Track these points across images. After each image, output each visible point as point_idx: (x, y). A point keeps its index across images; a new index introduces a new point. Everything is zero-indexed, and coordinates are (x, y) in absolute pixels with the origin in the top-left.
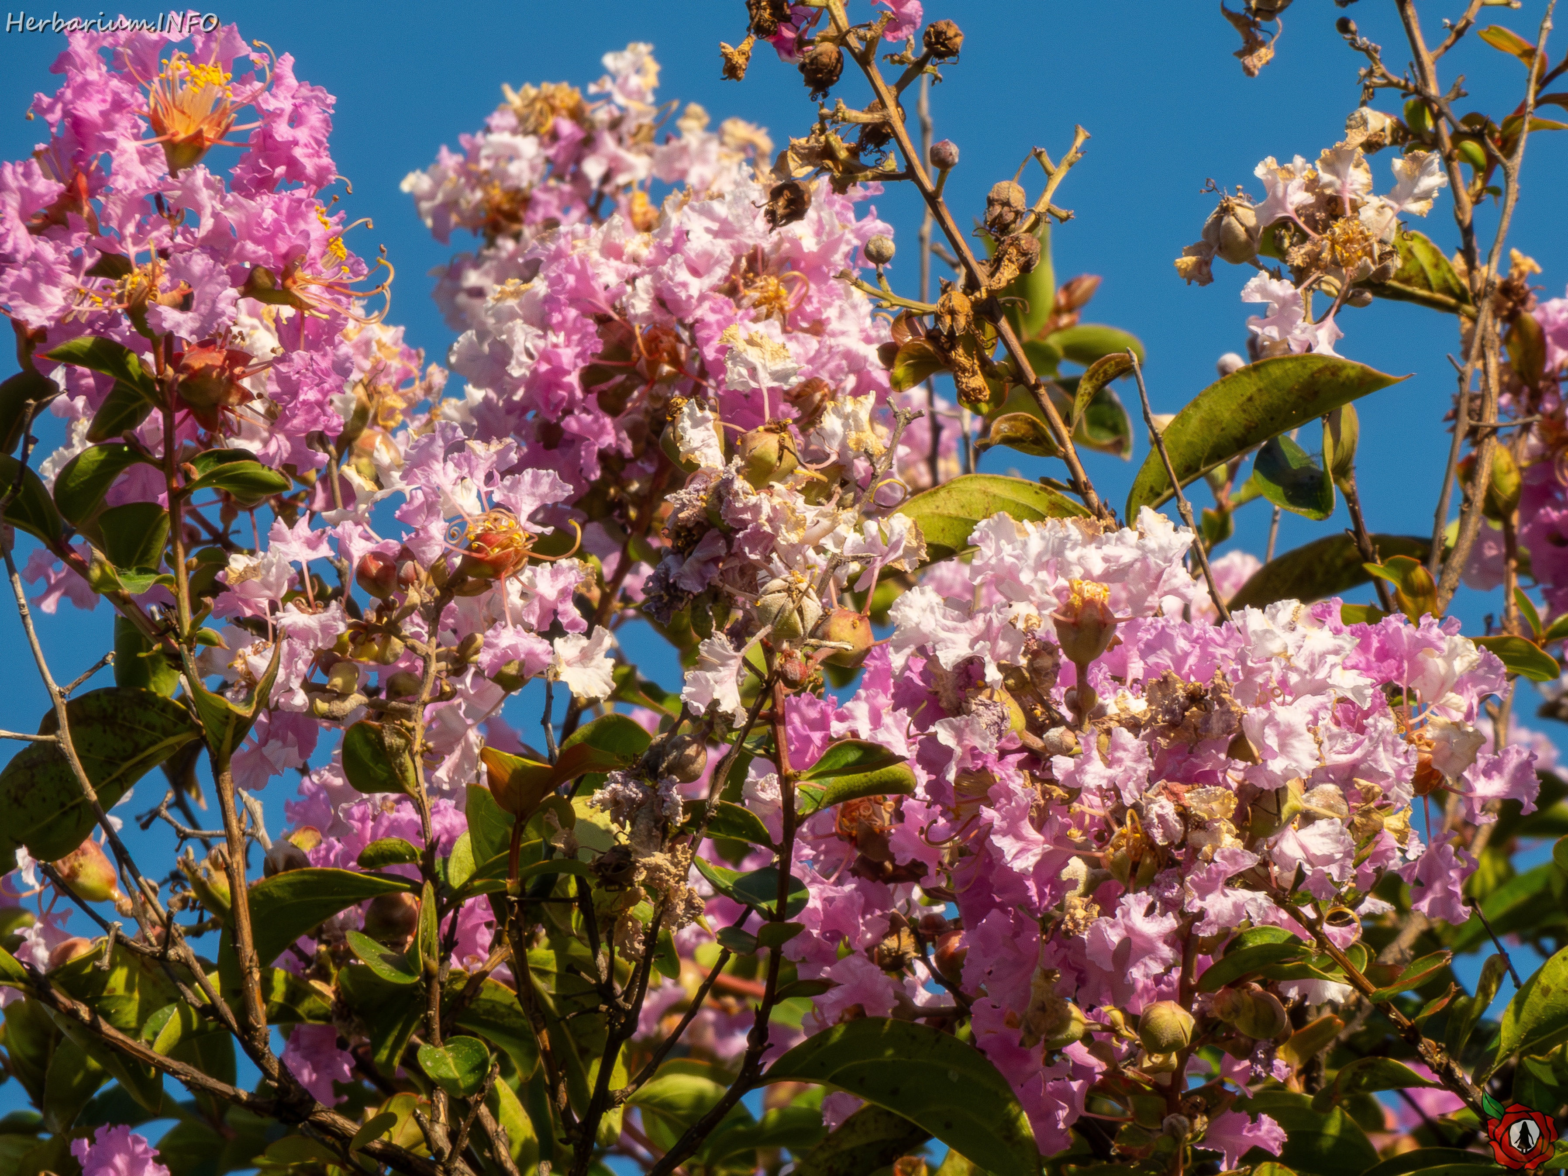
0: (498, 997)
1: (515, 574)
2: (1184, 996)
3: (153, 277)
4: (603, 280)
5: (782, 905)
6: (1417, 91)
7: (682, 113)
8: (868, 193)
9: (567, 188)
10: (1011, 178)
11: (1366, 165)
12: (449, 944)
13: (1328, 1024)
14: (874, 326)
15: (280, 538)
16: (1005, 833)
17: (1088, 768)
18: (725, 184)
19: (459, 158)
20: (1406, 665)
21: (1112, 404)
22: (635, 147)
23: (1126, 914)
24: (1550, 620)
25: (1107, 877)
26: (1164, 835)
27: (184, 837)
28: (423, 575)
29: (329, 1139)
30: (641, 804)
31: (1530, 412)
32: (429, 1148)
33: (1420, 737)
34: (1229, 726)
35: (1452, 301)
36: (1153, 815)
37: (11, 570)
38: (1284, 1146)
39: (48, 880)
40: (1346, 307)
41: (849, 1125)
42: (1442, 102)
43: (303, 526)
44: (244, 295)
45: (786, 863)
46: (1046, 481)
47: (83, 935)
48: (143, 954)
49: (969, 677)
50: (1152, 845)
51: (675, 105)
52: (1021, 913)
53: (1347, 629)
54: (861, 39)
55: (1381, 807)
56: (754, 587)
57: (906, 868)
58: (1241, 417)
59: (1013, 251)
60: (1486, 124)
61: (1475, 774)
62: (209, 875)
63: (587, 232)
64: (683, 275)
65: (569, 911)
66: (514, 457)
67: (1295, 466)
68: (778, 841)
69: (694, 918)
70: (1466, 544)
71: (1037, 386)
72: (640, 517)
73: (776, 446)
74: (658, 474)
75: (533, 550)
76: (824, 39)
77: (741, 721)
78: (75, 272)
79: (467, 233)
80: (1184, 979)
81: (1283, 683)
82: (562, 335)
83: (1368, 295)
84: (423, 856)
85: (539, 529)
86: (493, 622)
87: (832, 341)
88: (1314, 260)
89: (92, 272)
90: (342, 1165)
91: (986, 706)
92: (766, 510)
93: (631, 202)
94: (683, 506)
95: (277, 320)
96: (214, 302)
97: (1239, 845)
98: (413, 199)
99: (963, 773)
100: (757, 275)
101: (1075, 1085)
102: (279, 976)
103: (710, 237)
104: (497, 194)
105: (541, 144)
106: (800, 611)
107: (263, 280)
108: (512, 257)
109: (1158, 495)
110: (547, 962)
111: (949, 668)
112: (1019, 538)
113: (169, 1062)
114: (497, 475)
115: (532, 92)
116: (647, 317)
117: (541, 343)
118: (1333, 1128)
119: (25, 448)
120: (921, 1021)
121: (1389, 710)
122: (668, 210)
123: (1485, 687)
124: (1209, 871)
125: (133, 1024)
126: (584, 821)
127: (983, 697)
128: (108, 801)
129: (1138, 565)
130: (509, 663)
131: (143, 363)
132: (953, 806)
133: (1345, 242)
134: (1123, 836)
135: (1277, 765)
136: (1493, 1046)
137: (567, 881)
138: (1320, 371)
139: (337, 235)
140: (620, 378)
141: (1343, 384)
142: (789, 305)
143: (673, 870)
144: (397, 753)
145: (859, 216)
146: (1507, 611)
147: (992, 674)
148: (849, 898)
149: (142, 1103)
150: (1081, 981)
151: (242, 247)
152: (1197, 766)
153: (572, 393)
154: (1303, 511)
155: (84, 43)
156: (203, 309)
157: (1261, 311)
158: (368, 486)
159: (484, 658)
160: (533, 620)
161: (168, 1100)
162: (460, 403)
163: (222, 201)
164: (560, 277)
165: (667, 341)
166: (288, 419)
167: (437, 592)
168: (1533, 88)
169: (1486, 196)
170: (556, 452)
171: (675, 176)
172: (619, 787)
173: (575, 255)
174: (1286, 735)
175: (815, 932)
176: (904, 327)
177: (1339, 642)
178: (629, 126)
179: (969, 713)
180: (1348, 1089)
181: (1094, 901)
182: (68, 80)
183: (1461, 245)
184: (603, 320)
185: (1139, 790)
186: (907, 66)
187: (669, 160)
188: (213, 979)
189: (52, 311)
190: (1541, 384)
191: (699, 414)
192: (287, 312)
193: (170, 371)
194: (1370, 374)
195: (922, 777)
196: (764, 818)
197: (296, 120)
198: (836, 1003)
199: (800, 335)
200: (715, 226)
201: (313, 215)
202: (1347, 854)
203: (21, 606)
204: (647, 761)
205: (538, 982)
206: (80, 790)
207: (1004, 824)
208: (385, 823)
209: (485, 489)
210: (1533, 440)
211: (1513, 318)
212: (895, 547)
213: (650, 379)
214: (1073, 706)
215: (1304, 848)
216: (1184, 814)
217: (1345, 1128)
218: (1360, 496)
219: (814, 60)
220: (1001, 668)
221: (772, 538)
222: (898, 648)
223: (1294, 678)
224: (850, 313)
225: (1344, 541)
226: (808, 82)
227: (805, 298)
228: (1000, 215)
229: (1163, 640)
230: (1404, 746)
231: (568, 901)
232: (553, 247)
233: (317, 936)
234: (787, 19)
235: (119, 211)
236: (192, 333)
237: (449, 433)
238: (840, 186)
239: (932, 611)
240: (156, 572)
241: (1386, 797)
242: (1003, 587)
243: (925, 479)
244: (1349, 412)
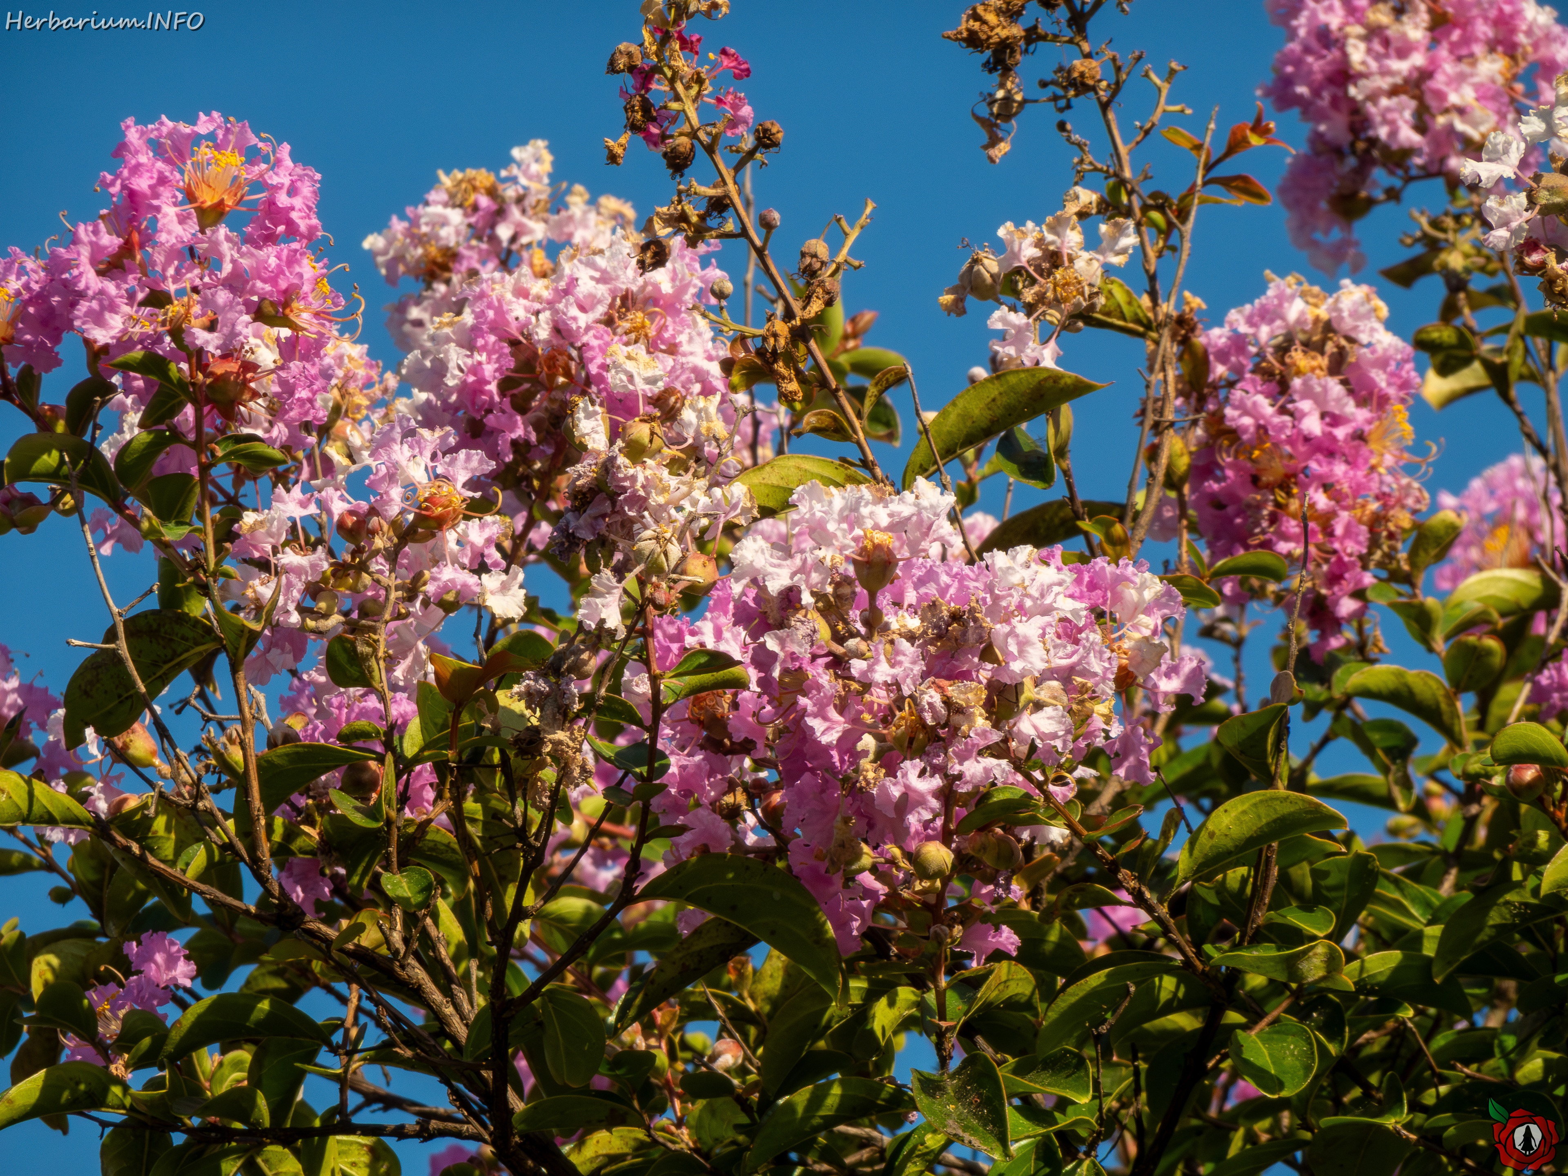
0: (438, 838)
1: (453, 527)
2: (945, 837)
3: (189, 307)
4: (514, 314)
5: (651, 770)
6: (1116, 175)
7: (569, 191)
8: (710, 249)
9: (484, 246)
10: (818, 237)
11: (1079, 228)
12: (404, 799)
13: (1048, 860)
14: (715, 348)
15: (280, 500)
16: (815, 716)
17: (877, 667)
18: (601, 243)
19: (405, 224)
20: (1109, 594)
21: (886, 406)
22: (535, 216)
23: (905, 775)
24: (1211, 564)
25: (891, 749)
26: (933, 717)
27: (208, 720)
28: (386, 527)
29: (317, 942)
30: (548, 695)
31: (1198, 411)
32: (389, 949)
33: (1119, 648)
34: (981, 637)
35: (1141, 329)
36: (924, 703)
37: (83, 522)
38: (1019, 949)
39: (108, 750)
40: (1064, 333)
41: (697, 932)
42: (1134, 183)
43: (296, 491)
44: (255, 320)
45: (654, 739)
46: (843, 460)
47: (132, 792)
48: (178, 805)
49: (790, 601)
50: (924, 725)
51: (564, 185)
52: (827, 775)
53: (1066, 568)
54: (709, 134)
55: (1092, 698)
56: (631, 536)
57: (740, 744)
58: (987, 414)
59: (819, 290)
60: (1167, 199)
61: (1159, 675)
62: (226, 748)
63: (503, 278)
64: (574, 311)
65: (495, 773)
66: (452, 441)
67: (1026, 449)
68: (648, 722)
69: (585, 780)
70: (1151, 508)
71: (837, 390)
72: (542, 486)
73: (648, 432)
74: (555, 456)
75: (467, 509)
76: (681, 134)
77: (622, 634)
78: (130, 304)
79: (411, 279)
80: (945, 825)
81: (1020, 607)
82: (485, 354)
83: (1080, 324)
84: (385, 734)
85: (470, 494)
86: (436, 562)
87: (683, 360)
88: (1041, 298)
89: (143, 303)
90: (325, 961)
91: (802, 622)
92: (641, 479)
93: (531, 257)
94: (580, 476)
95: (278, 339)
96: (233, 325)
97: (988, 725)
98: (372, 254)
99: (785, 671)
100: (628, 310)
101: (865, 903)
102: (279, 821)
103: (593, 283)
104: (433, 251)
105: (466, 215)
106: (666, 554)
107: (268, 309)
108: (444, 297)
109: (926, 470)
110: (475, 813)
111: (774, 594)
112: (826, 498)
113: (198, 885)
114: (440, 454)
115: (460, 176)
116: (548, 342)
117: (469, 361)
118: (1053, 936)
119: (94, 433)
120: (752, 856)
121: (1097, 627)
122: (562, 261)
123: (1166, 611)
124: (966, 744)
125: (171, 857)
126: (505, 708)
127: (799, 616)
128: (153, 692)
129: (914, 518)
130: (448, 592)
131: (180, 370)
132: (777, 695)
133: (1064, 285)
134: (902, 718)
135: (1016, 666)
136: (1173, 874)
137: (493, 751)
138: (1045, 379)
139: (323, 276)
140: (526, 386)
141: (1062, 390)
142: (652, 333)
143: (571, 744)
144: (366, 658)
145: (703, 267)
146: (1180, 557)
147: (807, 598)
148: (698, 766)
149: (177, 915)
150: (871, 826)
151: (254, 285)
152: (957, 667)
153: (492, 398)
154: (1032, 483)
155: (137, 136)
156: (226, 330)
157: (1002, 336)
158: (345, 462)
159: (430, 588)
160: (466, 561)
161: (194, 915)
162: (409, 402)
163: (239, 251)
164: (483, 312)
165: (562, 359)
166: (287, 412)
167: (396, 540)
168: (1201, 173)
169: (1166, 253)
170: (479, 440)
171: (564, 238)
172: (532, 683)
173: (494, 296)
174: (1023, 644)
175: (673, 791)
176: (739, 346)
177: (1062, 576)
178: (531, 200)
179: (789, 627)
180: (1065, 907)
181: (881, 766)
182: (126, 163)
183: (1148, 288)
184: (514, 343)
185: (914, 684)
186: (742, 155)
187: (560, 225)
188: (230, 824)
189: (114, 332)
190: (1206, 391)
191: (591, 408)
192: (285, 332)
193: (200, 376)
194: (1081, 382)
195: (753, 675)
196: (638, 706)
197: (293, 191)
198: (687, 844)
199: (660, 355)
200: (597, 275)
201: (305, 261)
202: (1068, 732)
203: (90, 549)
204: (552, 664)
205: (470, 827)
206: (133, 684)
207: (815, 709)
208: (356, 710)
209: (430, 464)
210: (1199, 432)
211: (1185, 342)
212: (734, 507)
213: (550, 387)
214: (866, 623)
215: (1035, 728)
216: (947, 702)
217: (1062, 937)
218: (1074, 472)
219: (673, 150)
220: (813, 594)
221: (645, 499)
222: (737, 580)
223: (1028, 603)
224: (697, 339)
225: (1061, 505)
226: (670, 165)
227: (664, 328)
228: (810, 265)
229: (930, 576)
230: (1108, 654)
231: (493, 767)
232: (478, 290)
233: (306, 793)
234: (653, 120)
235: (162, 259)
236: (217, 348)
237: (405, 423)
238: (692, 243)
239: (763, 552)
240: (190, 524)
241: (1094, 692)
242: (815, 535)
243: (748, 462)
244: (1066, 410)
